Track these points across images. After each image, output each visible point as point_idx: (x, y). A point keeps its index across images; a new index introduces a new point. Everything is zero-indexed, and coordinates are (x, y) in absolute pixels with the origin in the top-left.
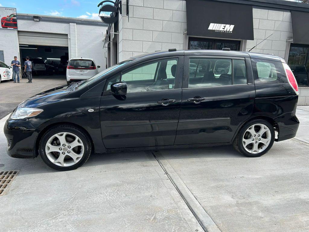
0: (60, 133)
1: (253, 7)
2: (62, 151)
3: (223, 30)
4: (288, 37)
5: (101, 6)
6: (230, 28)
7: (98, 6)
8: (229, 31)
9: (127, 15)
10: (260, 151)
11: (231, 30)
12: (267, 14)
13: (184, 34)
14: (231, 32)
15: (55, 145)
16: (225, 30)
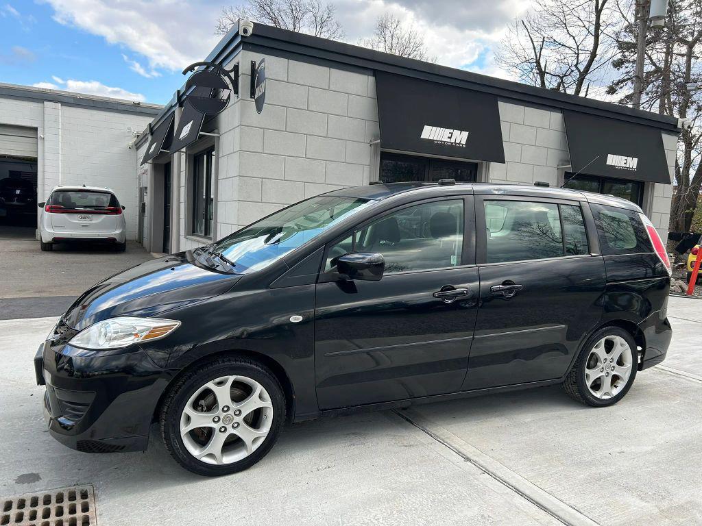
0: (217, 380)
1: (499, 98)
2: (221, 424)
3: (449, 140)
4: (561, 160)
5: (190, 74)
6: (461, 137)
7: (185, 73)
8: (460, 144)
9: (251, 97)
10: (615, 392)
11: (464, 142)
12: (522, 114)
13: (370, 145)
14: (464, 146)
15: (202, 411)
16: (453, 141)
